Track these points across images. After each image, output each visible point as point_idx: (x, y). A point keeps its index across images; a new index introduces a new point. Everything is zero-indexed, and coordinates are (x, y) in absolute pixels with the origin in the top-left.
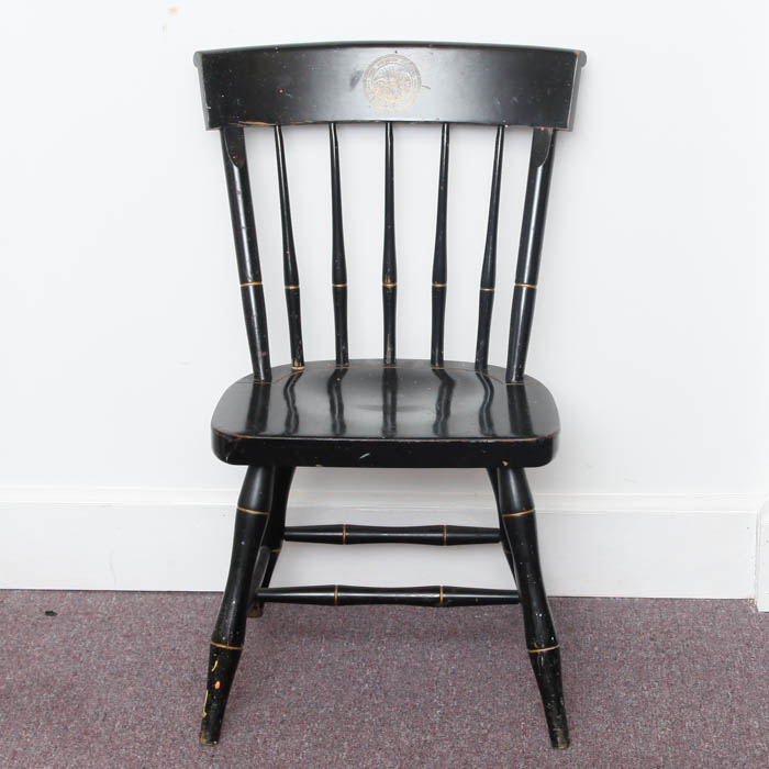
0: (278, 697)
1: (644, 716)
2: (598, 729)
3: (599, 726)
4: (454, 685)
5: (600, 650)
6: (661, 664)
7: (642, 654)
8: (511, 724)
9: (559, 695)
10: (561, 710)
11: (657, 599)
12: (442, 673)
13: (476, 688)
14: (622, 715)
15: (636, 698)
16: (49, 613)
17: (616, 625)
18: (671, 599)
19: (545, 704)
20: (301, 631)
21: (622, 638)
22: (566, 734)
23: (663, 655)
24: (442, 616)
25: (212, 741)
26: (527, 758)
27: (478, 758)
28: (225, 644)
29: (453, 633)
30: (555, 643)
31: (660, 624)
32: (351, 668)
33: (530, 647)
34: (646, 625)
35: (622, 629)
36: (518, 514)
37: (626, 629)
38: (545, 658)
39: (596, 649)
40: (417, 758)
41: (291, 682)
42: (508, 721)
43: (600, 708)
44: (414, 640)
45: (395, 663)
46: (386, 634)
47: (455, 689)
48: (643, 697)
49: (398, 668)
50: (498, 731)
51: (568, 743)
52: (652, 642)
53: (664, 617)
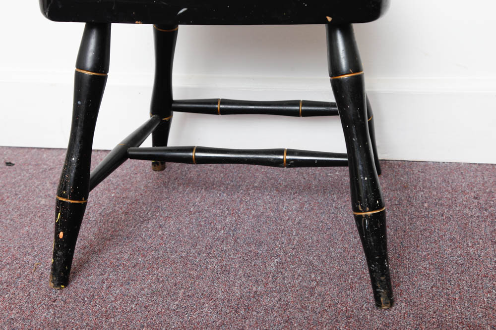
0: (144, 240)
1: (469, 275)
2: (423, 287)
3: (424, 284)
4: (297, 234)
5: (429, 206)
6: (485, 221)
7: (467, 211)
8: (340, 277)
9: (384, 257)
10: (385, 271)
11: (479, 164)
12: (290, 223)
13: (315, 238)
14: (446, 272)
15: (461, 255)
16: (9, 164)
17: (444, 184)
18: (492, 164)
19: (369, 265)
20: (189, 182)
21: (449, 196)
22: (390, 294)
23: (486, 213)
24: (302, 173)
25: (59, 285)
26: (348, 317)
27: (300, 315)
28: (66, 198)
29: (308, 188)
30: (381, 206)
31: (483, 185)
32: (215, 215)
33: (355, 209)
34: (471, 186)
35: (450, 189)
36: (345, 77)
37: (452, 189)
38: (370, 220)
39: (426, 205)
40: (242, 312)
41: (161, 227)
42: (337, 274)
43: (426, 264)
44: (274, 193)
45: (253, 212)
46: (254, 187)
47: (297, 238)
48: (468, 254)
49: (254, 217)
50: (326, 283)
51: (391, 303)
52: (476, 201)
53: (486, 180)
